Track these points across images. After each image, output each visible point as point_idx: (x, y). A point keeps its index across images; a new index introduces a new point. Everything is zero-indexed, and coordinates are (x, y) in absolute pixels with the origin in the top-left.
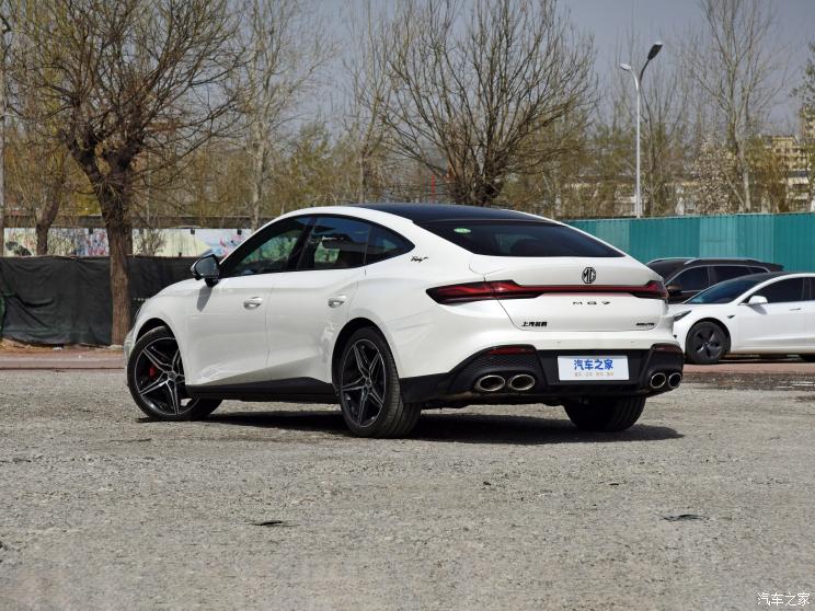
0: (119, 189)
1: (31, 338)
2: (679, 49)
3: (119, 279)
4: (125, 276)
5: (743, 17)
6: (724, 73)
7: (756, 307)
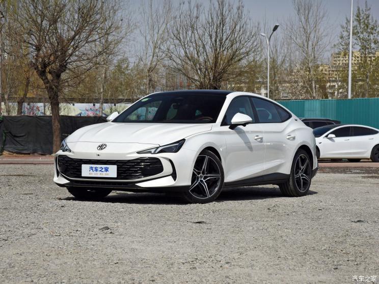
0: (57, 87)
1: (16, 151)
2: (285, 27)
3: (56, 125)
4: (59, 124)
5: (313, 14)
6: (304, 37)
7: (331, 139)
